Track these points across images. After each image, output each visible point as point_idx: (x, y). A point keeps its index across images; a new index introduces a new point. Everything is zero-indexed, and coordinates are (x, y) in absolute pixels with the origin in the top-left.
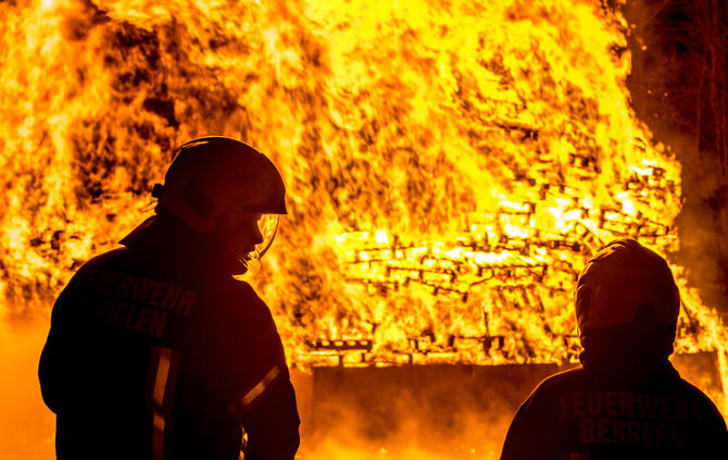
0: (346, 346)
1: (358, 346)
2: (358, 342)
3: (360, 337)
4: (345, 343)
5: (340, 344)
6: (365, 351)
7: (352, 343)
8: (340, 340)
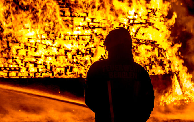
0: (10, 70)
1: (15, 70)
2: (15, 68)
3: (16, 66)
4: (10, 68)
5: (8, 69)
6: (17, 72)
7: (13, 69)
8: (8, 67)
